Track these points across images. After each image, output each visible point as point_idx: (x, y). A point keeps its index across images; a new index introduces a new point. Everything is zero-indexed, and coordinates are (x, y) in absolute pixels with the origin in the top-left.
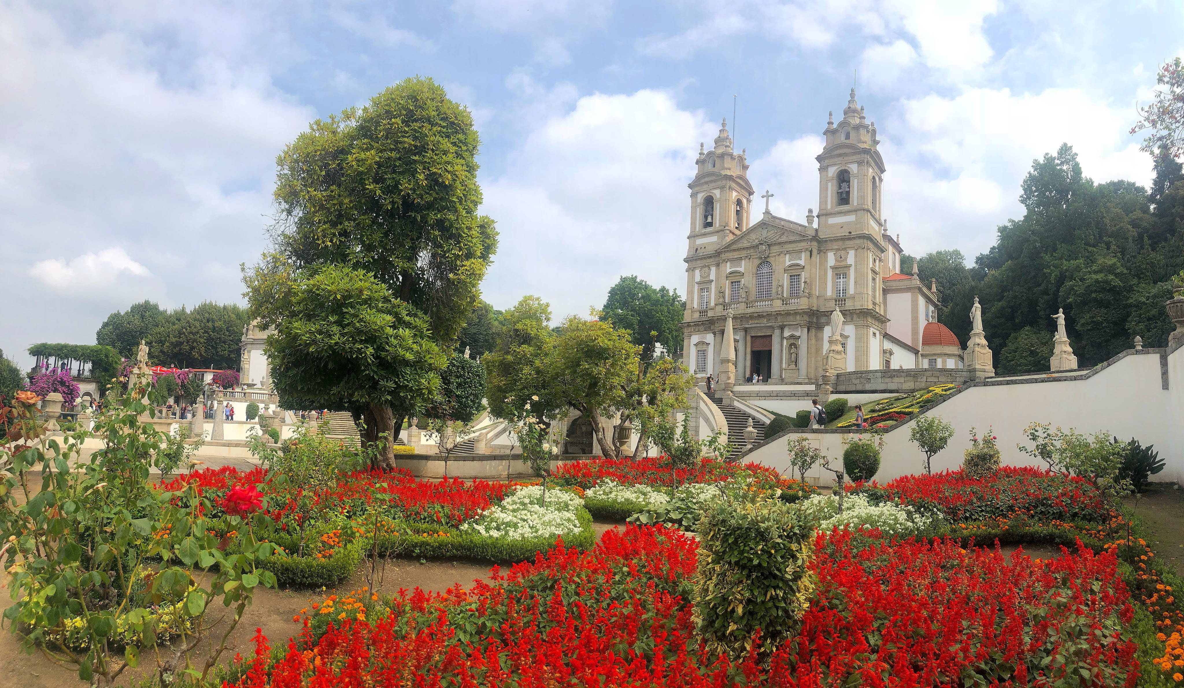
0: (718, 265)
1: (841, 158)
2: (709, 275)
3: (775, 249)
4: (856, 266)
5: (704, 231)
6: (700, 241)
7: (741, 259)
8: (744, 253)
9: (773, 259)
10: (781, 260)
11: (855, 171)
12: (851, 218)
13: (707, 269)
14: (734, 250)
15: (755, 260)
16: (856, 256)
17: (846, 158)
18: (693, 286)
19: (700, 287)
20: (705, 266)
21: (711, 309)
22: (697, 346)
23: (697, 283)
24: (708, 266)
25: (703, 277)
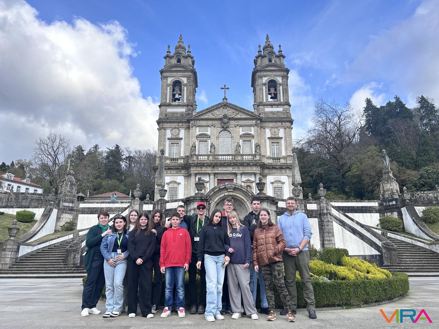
0: (188, 128)
1: (270, 73)
2: (179, 134)
3: (233, 123)
4: (286, 139)
5: (174, 103)
6: (170, 110)
7: (208, 126)
8: (210, 123)
9: (231, 129)
10: (237, 130)
11: (281, 81)
12: (280, 109)
13: (177, 130)
14: (203, 119)
15: (218, 129)
16: (285, 133)
17: (274, 73)
18: (165, 141)
19: (171, 142)
20: (175, 128)
21: (181, 158)
22: (169, 184)
23: (169, 139)
24: (178, 128)
25: (173, 135)
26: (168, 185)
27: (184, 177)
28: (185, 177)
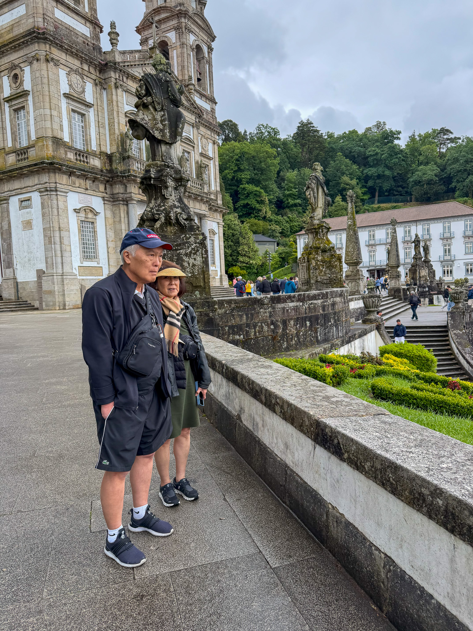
0: (101, 84)
1: (198, 30)
2: (83, 91)
4: (215, 161)
6: (60, 15)
11: (207, 55)
12: (208, 107)
13: (79, 78)
14: (134, 79)
16: (214, 150)
17: (201, 33)
19: (71, 107)
20: (76, 72)
21: (94, 154)
22: (79, 212)
23: (67, 96)
24: (82, 75)
25: (74, 90)
26: (78, 215)
27: (104, 200)
28: (106, 202)
